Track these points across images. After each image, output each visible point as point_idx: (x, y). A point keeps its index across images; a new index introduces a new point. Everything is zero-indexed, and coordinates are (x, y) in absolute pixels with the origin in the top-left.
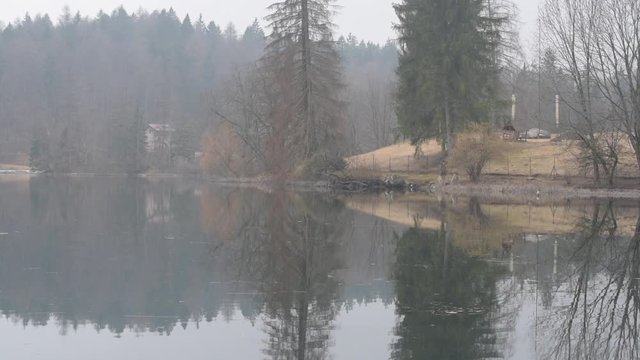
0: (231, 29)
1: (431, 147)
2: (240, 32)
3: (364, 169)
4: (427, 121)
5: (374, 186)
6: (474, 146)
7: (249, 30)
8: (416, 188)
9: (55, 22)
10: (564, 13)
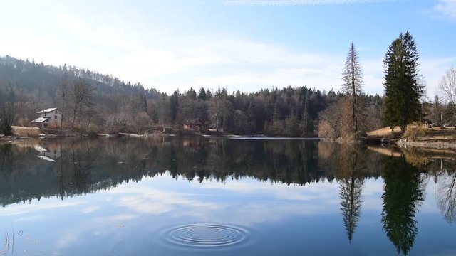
0: (324, 92)
1: (398, 129)
2: (327, 93)
3: (371, 136)
4: (396, 121)
5: (377, 142)
6: (414, 129)
7: (330, 92)
8: (392, 143)
9: (270, 91)
10: (448, 84)
